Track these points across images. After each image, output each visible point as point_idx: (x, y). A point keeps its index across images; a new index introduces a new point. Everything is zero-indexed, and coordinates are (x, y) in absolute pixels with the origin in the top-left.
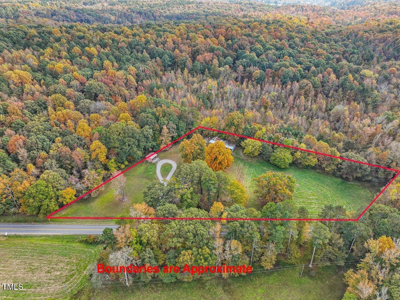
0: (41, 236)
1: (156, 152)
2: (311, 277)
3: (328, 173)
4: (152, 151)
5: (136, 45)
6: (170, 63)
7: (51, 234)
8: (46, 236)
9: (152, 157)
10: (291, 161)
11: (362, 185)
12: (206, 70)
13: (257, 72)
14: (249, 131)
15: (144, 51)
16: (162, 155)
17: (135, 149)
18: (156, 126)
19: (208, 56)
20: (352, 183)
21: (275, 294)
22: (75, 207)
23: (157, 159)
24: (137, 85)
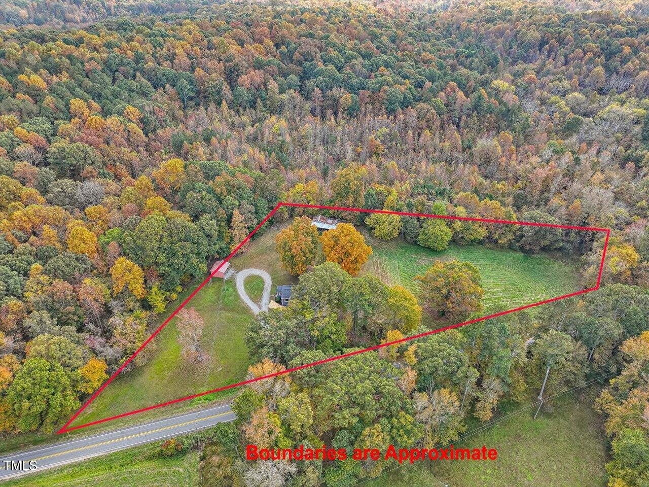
0: (61, 469)
1: (226, 259)
2: (548, 415)
3: (502, 247)
4: (220, 259)
5: (119, 65)
6: (192, 94)
7: (81, 459)
8: (71, 466)
9: (223, 270)
10: (450, 238)
11: (553, 257)
12: (259, 100)
13: (346, 98)
14: (374, 199)
15: (138, 74)
16: (237, 261)
17: (195, 261)
18: (221, 212)
19: (257, 76)
20: (539, 256)
21: (510, 457)
22: (108, 392)
23: (231, 272)
24: (146, 139)
